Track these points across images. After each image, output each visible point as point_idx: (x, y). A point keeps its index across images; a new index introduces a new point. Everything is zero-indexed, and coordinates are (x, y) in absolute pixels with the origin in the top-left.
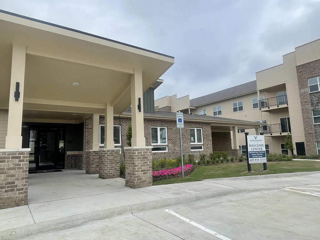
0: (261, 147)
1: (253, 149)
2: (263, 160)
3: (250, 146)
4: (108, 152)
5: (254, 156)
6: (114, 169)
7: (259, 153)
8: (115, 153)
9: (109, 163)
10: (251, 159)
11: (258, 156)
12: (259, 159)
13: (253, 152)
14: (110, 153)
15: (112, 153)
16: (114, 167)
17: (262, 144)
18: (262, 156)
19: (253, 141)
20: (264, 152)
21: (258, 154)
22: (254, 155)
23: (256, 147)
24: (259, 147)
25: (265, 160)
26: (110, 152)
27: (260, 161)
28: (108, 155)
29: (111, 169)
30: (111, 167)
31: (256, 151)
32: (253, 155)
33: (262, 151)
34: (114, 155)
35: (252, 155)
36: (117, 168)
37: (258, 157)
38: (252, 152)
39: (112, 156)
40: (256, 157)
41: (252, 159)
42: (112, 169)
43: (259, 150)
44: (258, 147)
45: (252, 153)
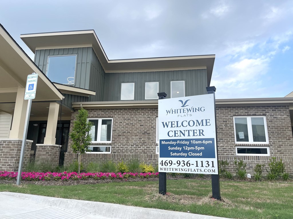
0: (200, 127)
1: (172, 134)
2: (205, 164)
3: (165, 125)
4: (4, 143)
5: (174, 151)
6: (8, 165)
7: (190, 145)
8: (12, 145)
9: (3, 157)
10: (164, 159)
11: (186, 152)
12: (192, 161)
13: (173, 140)
14: (6, 145)
15: (9, 145)
16: (8, 163)
17: (204, 119)
18: (201, 154)
19: (176, 111)
20: (211, 142)
21: (189, 149)
22: (176, 148)
23: (182, 129)
24: (195, 128)
25: (210, 168)
26: (6, 143)
27: (193, 167)
28: (3, 147)
29: (3, 165)
30: (5, 163)
31: (183, 137)
32: (171, 151)
33: (202, 140)
34: (10, 147)
35: (169, 148)
36: (11, 164)
37: (188, 157)
38: (169, 140)
39: (8, 149)
40: (182, 154)
41: (168, 159)
42: (5, 165)
43: (191, 137)
44: (189, 128)
45: (171, 143)
